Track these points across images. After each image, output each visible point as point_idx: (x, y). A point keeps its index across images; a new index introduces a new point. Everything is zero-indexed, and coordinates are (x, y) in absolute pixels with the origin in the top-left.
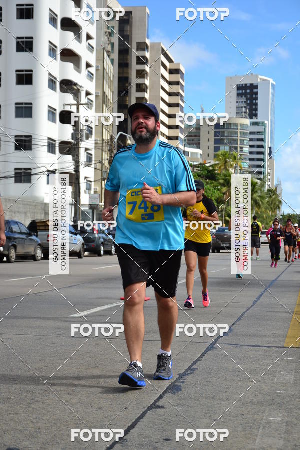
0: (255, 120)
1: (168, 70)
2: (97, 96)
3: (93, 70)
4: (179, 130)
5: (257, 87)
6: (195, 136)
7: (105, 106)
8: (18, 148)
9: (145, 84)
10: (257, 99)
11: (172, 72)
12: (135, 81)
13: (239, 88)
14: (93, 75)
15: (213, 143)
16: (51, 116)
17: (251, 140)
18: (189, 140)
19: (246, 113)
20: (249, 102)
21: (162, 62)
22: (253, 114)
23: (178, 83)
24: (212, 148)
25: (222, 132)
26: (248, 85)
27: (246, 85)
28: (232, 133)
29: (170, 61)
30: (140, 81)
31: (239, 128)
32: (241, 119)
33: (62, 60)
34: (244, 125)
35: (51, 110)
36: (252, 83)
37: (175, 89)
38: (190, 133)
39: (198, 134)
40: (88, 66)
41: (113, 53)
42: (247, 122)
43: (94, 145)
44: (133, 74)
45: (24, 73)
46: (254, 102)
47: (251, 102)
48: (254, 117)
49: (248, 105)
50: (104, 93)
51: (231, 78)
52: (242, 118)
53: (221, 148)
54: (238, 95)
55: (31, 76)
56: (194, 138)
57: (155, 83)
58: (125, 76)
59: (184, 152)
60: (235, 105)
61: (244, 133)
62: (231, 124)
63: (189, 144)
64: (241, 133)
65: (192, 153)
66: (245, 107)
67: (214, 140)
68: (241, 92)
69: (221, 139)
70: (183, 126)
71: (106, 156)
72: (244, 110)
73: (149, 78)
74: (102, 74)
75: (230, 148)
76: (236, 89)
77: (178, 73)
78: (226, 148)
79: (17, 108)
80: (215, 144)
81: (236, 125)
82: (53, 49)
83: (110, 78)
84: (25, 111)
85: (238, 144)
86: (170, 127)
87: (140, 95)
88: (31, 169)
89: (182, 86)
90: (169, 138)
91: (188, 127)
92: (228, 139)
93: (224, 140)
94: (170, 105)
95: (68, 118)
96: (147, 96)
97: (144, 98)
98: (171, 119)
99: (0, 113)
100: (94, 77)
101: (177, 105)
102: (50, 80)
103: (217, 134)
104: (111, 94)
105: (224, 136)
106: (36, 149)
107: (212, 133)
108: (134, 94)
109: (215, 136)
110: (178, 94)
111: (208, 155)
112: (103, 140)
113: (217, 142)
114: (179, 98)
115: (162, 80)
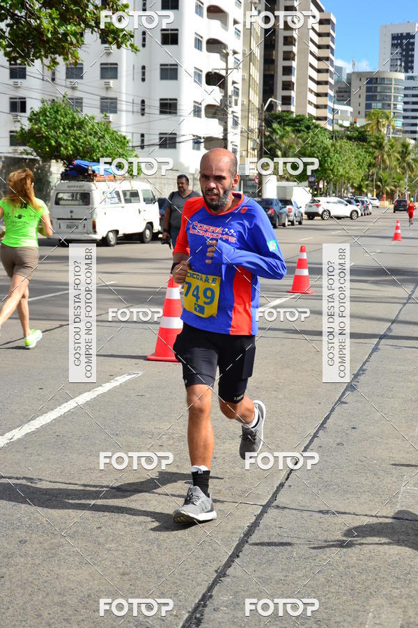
0: (410, 74)
2: (244, 54)
3: (240, 27)
4: (328, 86)
5: (413, 37)
6: (346, 92)
7: (251, 64)
8: (162, 112)
9: (293, 37)
10: (413, 50)
11: (321, 22)
12: (282, 33)
13: (394, 37)
14: (239, 32)
15: (365, 99)
16: (197, 77)
17: (406, 96)
18: (338, 96)
19: (401, 65)
20: (404, 53)
22: (408, 67)
23: (328, 35)
24: (363, 105)
25: (374, 86)
26: (404, 34)
27: (402, 34)
28: (385, 88)
29: (320, 10)
30: (287, 34)
31: (393, 83)
32: (396, 73)
33: (209, 17)
34: (398, 80)
35: (197, 71)
36: (408, 32)
37: (325, 41)
38: (339, 88)
39: (348, 90)
40: (235, 22)
41: (260, 2)
42: (401, 76)
45: (169, 32)
46: (410, 53)
47: (407, 53)
48: (409, 70)
49: (402, 56)
50: (251, 50)
51: (386, 27)
52: (396, 71)
53: (373, 105)
54: (393, 45)
55: (177, 35)
56: (343, 94)
57: (304, 36)
59: (333, 109)
60: (388, 58)
61: (398, 89)
62: (384, 79)
63: (338, 100)
64: (395, 88)
65: (342, 111)
66: (400, 59)
67: (365, 96)
68: (396, 42)
69: (372, 95)
70: (332, 81)
72: (399, 63)
74: (249, 30)
75: (383, 104)
76: (391, 39)
77: (329, 24)
78: (378, 104)
79: (161, 69)
80: (367, 100)
81: (390, 80)
82: (200, 6)
83: (257, 33)
84: (170, 72)
85: (391, 101)
86: (318, 83)
87: (287, 48)
88: (175, 134)
89: (333, 37)
90: (318, 95)
91: (337, 82)
92: (381, 95)
93: (376, 96)
94: (319, 59)
95: (214, 79)
96: (295, 49)
97: (291, 52)
98: (320, 74)
99: (144, 74)
100: (242, 34)
101: (327, 59)
102: (196, 39)
103: (368, 90)
104: (258, 52)
105: (376, 92)
106: (181, 114)
107: (364, 89)
108: (281, 48)
109: (367, 92)
110: (328, 47)
111: (359, 112)
112: (249, 101)
113: (368, 98)
114: (329, 50)
115: (311, 31)
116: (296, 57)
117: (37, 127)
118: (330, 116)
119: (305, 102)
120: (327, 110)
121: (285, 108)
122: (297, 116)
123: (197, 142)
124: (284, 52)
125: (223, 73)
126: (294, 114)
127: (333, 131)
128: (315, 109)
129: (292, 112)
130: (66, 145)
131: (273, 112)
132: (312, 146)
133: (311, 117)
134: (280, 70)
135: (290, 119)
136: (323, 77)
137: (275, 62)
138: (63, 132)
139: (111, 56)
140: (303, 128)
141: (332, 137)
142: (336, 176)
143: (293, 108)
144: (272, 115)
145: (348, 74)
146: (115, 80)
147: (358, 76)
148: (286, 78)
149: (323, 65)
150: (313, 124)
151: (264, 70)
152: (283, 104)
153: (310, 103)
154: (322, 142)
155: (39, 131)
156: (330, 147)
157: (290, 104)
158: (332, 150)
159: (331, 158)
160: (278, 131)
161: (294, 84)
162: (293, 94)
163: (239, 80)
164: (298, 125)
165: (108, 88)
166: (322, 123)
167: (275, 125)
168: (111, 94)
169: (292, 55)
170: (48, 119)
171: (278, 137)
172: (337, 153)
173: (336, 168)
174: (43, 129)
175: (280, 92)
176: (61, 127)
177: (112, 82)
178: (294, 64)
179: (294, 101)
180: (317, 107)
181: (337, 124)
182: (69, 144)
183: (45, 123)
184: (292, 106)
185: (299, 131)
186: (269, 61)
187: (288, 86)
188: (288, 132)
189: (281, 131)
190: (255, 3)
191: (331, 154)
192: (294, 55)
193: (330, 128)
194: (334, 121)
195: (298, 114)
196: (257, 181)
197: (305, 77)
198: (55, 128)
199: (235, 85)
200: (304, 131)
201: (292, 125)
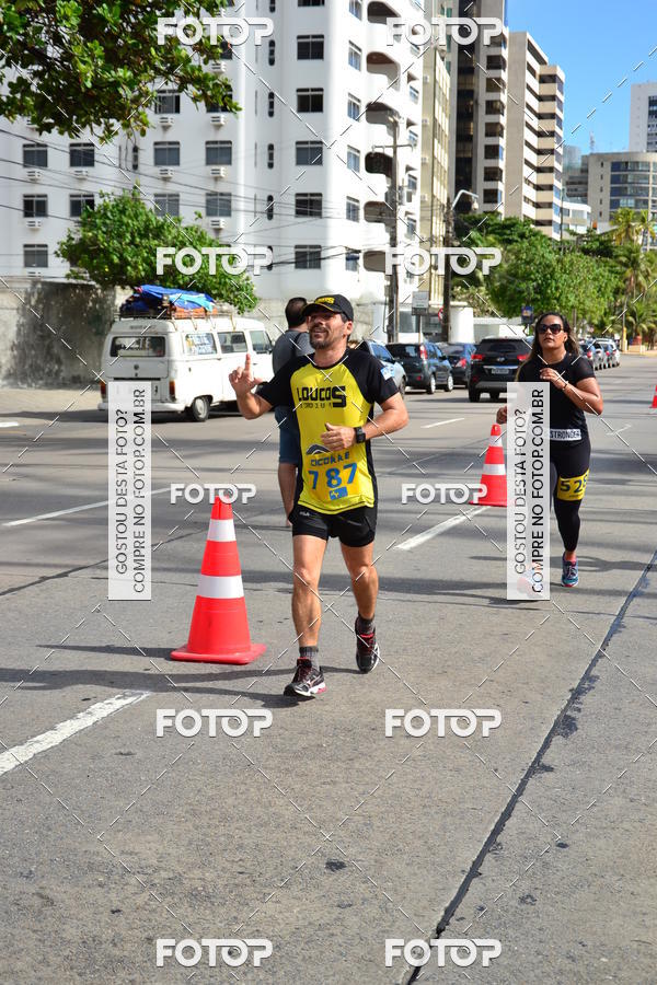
1: (537, 77)
2: (424, 126)
3: (418, 85)
4: (554, 175)
6: (580, 183)
7: (436, 141)
8: (299, 213)
9: (501, 103)
11: (543, 80)
12: (483, 96)
13: (652, 102)
14: (417, 92)
15: (609, 194)
16: (352, 162)
18: (568, 190)
21: (528, 64)
23: (553, 98)
24: (607, 202)
25: (622, 172)
28: (639, 177)
29: (541, 61)
30: (492, 96)
31: (652, 169)
33: (369, 70)
35: (353, 152)
37: (548, 107)
38: (571, 178)
39: (584, 180)
40: (411, 78)
41: (450, 53)
44: (482, 85)
45: (310, 93)
50: (435, 120)
51: (640, 86)
53: (621, 201)
54: (651, 113)
55: (321, 96)
56: (577, 187)
57: (517, 99)
58: (468, 87)
59: (561, 209)
60: (644, 130)
62: (637, 163)
63: (569, 196)
64: (653, 177)
65: (574, 211)
67: (609, 189)
68: (655, 109)
69: (620, 188)
70: (559, 167)
73: (506, 91)
74: (432, 89)
75: (637, 202)
76: (647, 104)
77: (554, 81)
78: (629, 201)
79: (298, 149)
80: (612, 195)
81: (647, 164)
82: (356, 53)
83: (444, 94)
84: (310, 153)
85: (648, 195)
86: (539, 170)
87: (491, 118)
88: (320, 247)
89: (560, 102)
90: (538, 188)
91: (567, 169)
92: (633, 188)
93: (626, 188)
94: (540, 134)
95: (379, 163)
96: (503, 120)
97: (498, 124)
98: (543, 158)
99: (271, 156)
100: (420, 96)
101: (552, 134)
102: (350, 103)
103: (614, 180)
104: (446, 122)
105: (626, 182)
106: (328, 215)
107: (608, 178)
108: (483, 118)
109: (612, 183)
110: (553, 116)
111: (601, 214)
112: (433, 196)
113: (614, 192)
114: (555, 121)
115: (527, 92)
116: (505, 131)
117: (90, 234)
118: (557, 219)
119: (519, 198)
120: (553, 210)
121: (489, 207)
122: (506, 219)
123: (352, 257)
124: (487, 125)
125: (389, 152)
126: (503, 216)
127: (561, 242)
128: (534, 209)
129: (499, 214)
130: (136, 263)
131: (470, 214)
132: (528, 263)
133: (528, 220)
134: (481, 152)
135: (496, 224)
136: (546, 161)
137: (474, 140)
138: (132, 242)
139: (222, 130)
140: (516, 238)
141: (560, 249)
142: (564, 307)
143: (501, 209)
144: (470, 218)
145: (584, 157)
146: (228, 167)
147: (599, 160)
148: (490, 163)
149: (547, 143)
150: (531, 231)
151: (458, 151)
152: (486, 201)
153: (527, 200)
154: (543, 256)
155: (94, 240)
156: (554, 263)
157: (496, 202)
158: (558, 268)
159: (557, 281)
160: (479, 242)
161: (501, 171)
162: (501, 186)
163: (416, 164)
164: (508, 232)
165: (217, 179)
166: (545, 230)
167: (474, 234)
168: (221, 188)
169: (499, 129)
170: (108, 221)
172: (565, 272)
173: (564, 296)
174: (100, 238)
175: (481, 184)
176: (128, 235)
177: (223, 170)
178: (502, 142)
179: (503, 198)
180: (537, 205)
181: (568, 230)
182: (140, 261)
183: (104, 229)
185: (510, 242)
186: (464, 137)
187: (493, 174)
188: (493, 244)
189: (482, 242)
190: (443, 51)
191: (557, 275)
192: (502, 128)
193: (556, 237)
194: (563, 227)
195: (508, 216)
196: (441, 316)
197: (518, 161)
198: (120, 236)
199: (411, 172)
200: (517, 241)
201: (499, 234)
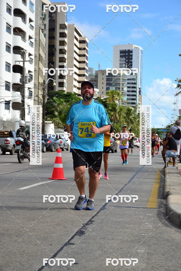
1: (78, 41)
2: (35, 56)
3: (33, 40)
4: (85, 77)
5: (132, 52)
6: (95, 81)
7: (40, 62)
9: (64, 49)
10: (132, 59)
11: (81, 42)
12: (58, 47)
13: (121, 52)
14: (33, 43)
16: (7, 68)
17: (128, 83)
19: (125, 67)
20: (127, 60)
21: (75, 36)
23: (84, 49)
24: (105, 88)
26: (127, 50)
27: (125, 50)
28: (117, 79)
29: (80, 35)
30: (61, 47)
31: (121, 76)
33: (14, 34)
35: (8, 64)
36: (129, 49)
37: (83, 52)
38: (91, 79)
39: (96, 80)
40: (30, 38)
41: (45, 30)
43: (33, 86)
44: (58, 43)
46: (130, 60)
47: (129, 60)
49: (126, 62)
50: (40, 54)
51: (116, 46)
53: (110, 88)
54: (121, 56)
57: (71, 49)
58: (52, 44)
60: (118, 62)
61: (124, 79)
64: (122, 79)
66: (125, 64)
67: (106, 83)
68: (122, 54)
69: (110, 83)
70: (87, 75)
71: (41, 93)
73: (67, 46)
74: (38, 43)
75: (116, 88)
76: (119, 53)
77: (85, 43)
78: (113, 88)
80: (107, 86)
82: (9, 27)
83: (43, 45)
85: (120, 86)
86: (79, 75)
87: (61, 56)
89: (87, 50)
90: (79, 82)
91: (90, 75)
92: (115, 83)
93: (112, 83)
94: (79, 62)
95: (18, 69)
96: (66, 56)
97: (64, 58)
98: (80, 71)
100: (34, 44)
101: (84, 62)
102: (7, 46)
103: (108, 80)
104: (44, 55)
105: (112, 81)
107: (105, 79)
108: (58, 55)
109: (107, 81)
110: (84, 56)
111: (103, 92)
113: (107, 84)
114: (85, 58)
115: (75, 47)
116: (66, 61)
119: (72, 86)
121: (60, 89)
123: (7, 103)
124: (60, 58)
126: (66, 92)
128: (78, 90)
129: (65, 91)
131: (54, 91)
133: (75, 94)
135: (64, 95)
136: (82, 72)
137: (55, 63)
143: (65, 89)
144: (53, 92)
145: (96, 71)
147: (102, 72)
149: (82, 65)
152: (59, 86)
153: (75, 86)
157: (63, 87)
160: (57, 101)
162: (65, 81)
164: (68, 98)
167: (55, 98)
169: (64, 60)
171: (56, 104)
175: (58, 80)
178: (65, 64)
179: (66, 85)
184: (64, 88)
185: (68, 101)
188: (62, 102)
189: (58, 101)
195: (68, 92)
199: (30, 73)
201: (64, 98)
